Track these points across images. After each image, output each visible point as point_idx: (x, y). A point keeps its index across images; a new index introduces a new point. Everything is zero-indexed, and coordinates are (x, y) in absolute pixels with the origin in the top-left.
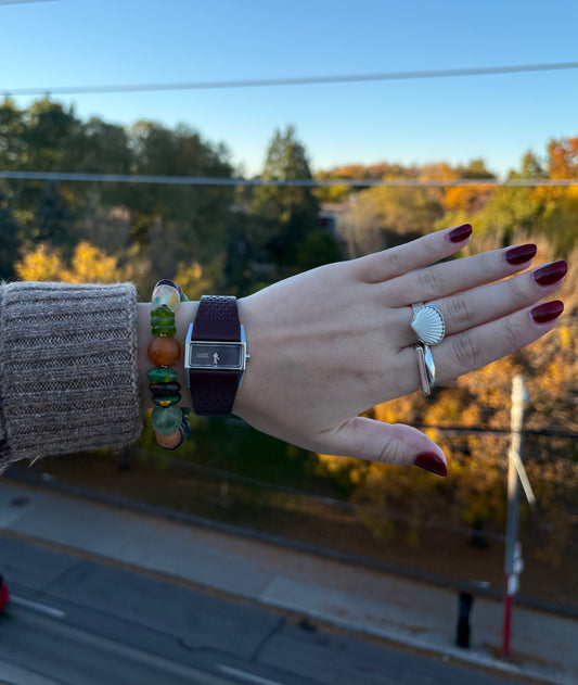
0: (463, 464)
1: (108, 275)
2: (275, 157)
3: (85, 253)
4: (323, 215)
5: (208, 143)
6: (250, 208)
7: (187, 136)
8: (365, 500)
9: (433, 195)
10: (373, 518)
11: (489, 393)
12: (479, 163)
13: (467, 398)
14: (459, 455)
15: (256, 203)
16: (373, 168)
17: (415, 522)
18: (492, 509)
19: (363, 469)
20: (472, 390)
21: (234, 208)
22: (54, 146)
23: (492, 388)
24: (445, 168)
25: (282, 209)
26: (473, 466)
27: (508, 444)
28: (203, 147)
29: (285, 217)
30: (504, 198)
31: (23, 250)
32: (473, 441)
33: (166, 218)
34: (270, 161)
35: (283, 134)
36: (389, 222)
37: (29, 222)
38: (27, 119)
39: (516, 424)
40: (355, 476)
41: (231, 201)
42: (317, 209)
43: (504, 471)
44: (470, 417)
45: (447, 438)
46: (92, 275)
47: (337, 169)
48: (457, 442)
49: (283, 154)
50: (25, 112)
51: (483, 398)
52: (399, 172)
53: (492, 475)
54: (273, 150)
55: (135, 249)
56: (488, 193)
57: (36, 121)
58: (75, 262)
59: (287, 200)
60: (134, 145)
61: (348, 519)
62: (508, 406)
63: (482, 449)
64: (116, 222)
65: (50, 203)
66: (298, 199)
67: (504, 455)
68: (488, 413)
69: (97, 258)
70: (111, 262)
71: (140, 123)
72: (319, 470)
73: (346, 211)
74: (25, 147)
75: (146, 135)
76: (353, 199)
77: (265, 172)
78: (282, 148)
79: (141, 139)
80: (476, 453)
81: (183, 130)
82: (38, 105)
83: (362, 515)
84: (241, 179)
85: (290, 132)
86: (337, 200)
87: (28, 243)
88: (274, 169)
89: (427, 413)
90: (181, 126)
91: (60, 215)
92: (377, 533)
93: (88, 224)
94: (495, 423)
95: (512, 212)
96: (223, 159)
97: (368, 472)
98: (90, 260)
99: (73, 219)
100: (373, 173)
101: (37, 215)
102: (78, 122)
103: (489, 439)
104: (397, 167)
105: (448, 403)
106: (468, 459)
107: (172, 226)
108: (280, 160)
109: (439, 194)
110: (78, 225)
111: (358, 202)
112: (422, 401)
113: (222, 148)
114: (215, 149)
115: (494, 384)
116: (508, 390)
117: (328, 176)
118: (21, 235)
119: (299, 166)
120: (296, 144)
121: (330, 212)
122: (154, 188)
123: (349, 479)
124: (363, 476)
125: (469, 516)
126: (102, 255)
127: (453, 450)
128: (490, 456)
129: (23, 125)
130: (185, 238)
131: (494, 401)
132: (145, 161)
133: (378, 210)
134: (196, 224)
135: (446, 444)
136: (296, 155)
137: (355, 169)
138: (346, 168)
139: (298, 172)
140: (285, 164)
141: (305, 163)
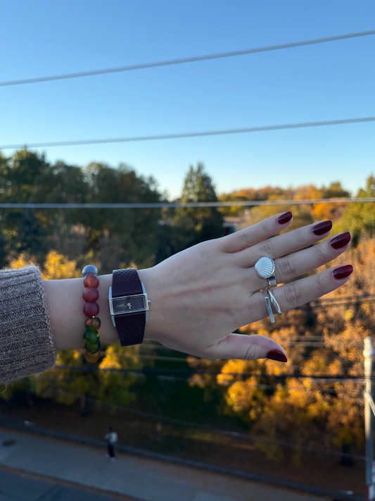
0: (331, 403)
1: (71, 274)
2: (190, 185)
3: (53, 258)
4: (225, 225)
5: (141, 177)
6: (173, 222)
7: (126, 172)
8: (261, 432)
9: (305, 209)
10: (267, 445)
11: (347, 351)
12: (338, 185)
13: (332, 355)
14: (328, 397)
15: (177, 218)
16: (261, 190)
17: (298, 447)
18: (354, 436)
19: (259, 410)
20: (336, 349)
21: (162, 223)
22: (31, 182)
23: (349, 346)
24: (313, 189)
25: (197, 222)
26: (339, 405)
27: (363, 387)
28: (138, 179)
29: (199, 228)
30: (355, 209)
31: (9, 258)
32: (337, 386)
33: (112, 231)
34: (186, 188)
35: (195, 168)
37: (13, 238)
38: (11, 164)
39: (368, 372)
40: (252, 414)
41: (160, 217)
42: (223, 221)
43: (361, 408)
44: (334, 369)
45: (319, 384)
46: (59, 275)
47: (235, 192)
48: (326, 388)
49: (195, 183)
50: (10, 159)
51: (344, 354)
52: (280, 193)
53: (352, 411)
54: (188, 181)
55: (90, 254)
56: (344, 205)
57: (18, 164)
58: (46, 265)
59: (200, 216)
60: (88, 180)
61: (250, 447)
62: (362, 360)
63: (345, 392)
64: (75, 236)
65: (28, 223)
66: (207, 215)
67: (361, 396)
68: (347, 365)
69: (62, 262)
70: (72, 264)
71: (92, 165)
72: (226, 411)
73: (243, 221)
74: (9, 183)
75: (96, 172)
76: (247, 212)
77: (183, 196)
78: (194, 178)
79: (93, 175)
80: (340, 395)
81: (124, 168)
82: (19, 154)
83: (259, 443)
84: (166, 202)
85: (200, 168)
86: (235, 214)
87: (13, 253)
88: (189, 193)
89: (304, 366)
90: (121, 165)
91: (36, 232)
92: (270, 456)
93: (56, 238)
94: (353, 372)
95: (362, 218)
96: (152, 188)
97: (263, 412)
98: (57, 264)
99: (45, 234)
100: (261, 195)
101: (19, 233)
102: (48, 165)
103: (349, 384)
104: (278, 188)
105: (319, 358)
106: (334, 400)
107: (116, 238)
108: (194, 187)
109: (309, 208)
110: (49, 238)
111: (251, 215)
112: (300, 358)
113: (151, 180)
114: (146, 181)
115: (352, 343)
116: (360, 347)
117: (229, 198)
118: (7, 247)
119: (208, 191)
120: (205, 175)
121: (232, 222)
122: (103, 211)
123: (249, 417)
124: (258, 415)
125: (337, 441)
126: (66, 260)
127: (323, 393)
128: (351, 397)
129: (8, 169)
130: (126, 246)
131: (352, 356)
132: (97, 190)
134: (133, 235)
135: (318, 389)
136: (205, 183)
137: (248, 192)
138: (242, 191)
139: (207, 195)
140: (197, 190)
141: (212, 189)
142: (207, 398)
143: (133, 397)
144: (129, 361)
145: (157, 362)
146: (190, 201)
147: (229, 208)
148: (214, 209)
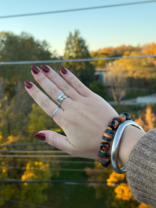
2: (70, 46)
4: (96, 73)
5: (37, 40)
7: (26, 39)
9: (150, 60)
16: (118, 48)
28: (35, 43)
34: (67, 49)
35: (73, 34)
36: (130, 74)
42: (95, 71)
47: (100, 50)
49: (74, 44)
52: (132, 50)
54: (68, 43)
59: (78, 68)
66: (83, 67)
75: (5, 39)
77: (65, 54)
78: (73, 41)
81: (24, 36)
85: (76, 34)
86: (103, 66)
88: (70, 52)
96: (45, 49)
100: (119, 52)
104: (130, 46)
108: (73, 48)
113: (44, 42)
114: (41, 44)
117: (96, 54)
119: (83, 50)
120: (80, 38)
121: (101, 71)
122: (12, 67)
132: (5, 52)
133: (124, 69)
136: (81, 44)
137: (109, 49)
138: (105, 49)
139: (83, 53)
140: (75, 49)
141: (86, 48)
142: (98, 195)
143: (46, 197)
144: (42, 173)
145: (61, 172)
146: (71, 57)
147: (97, 61)
148: (87, 63)
